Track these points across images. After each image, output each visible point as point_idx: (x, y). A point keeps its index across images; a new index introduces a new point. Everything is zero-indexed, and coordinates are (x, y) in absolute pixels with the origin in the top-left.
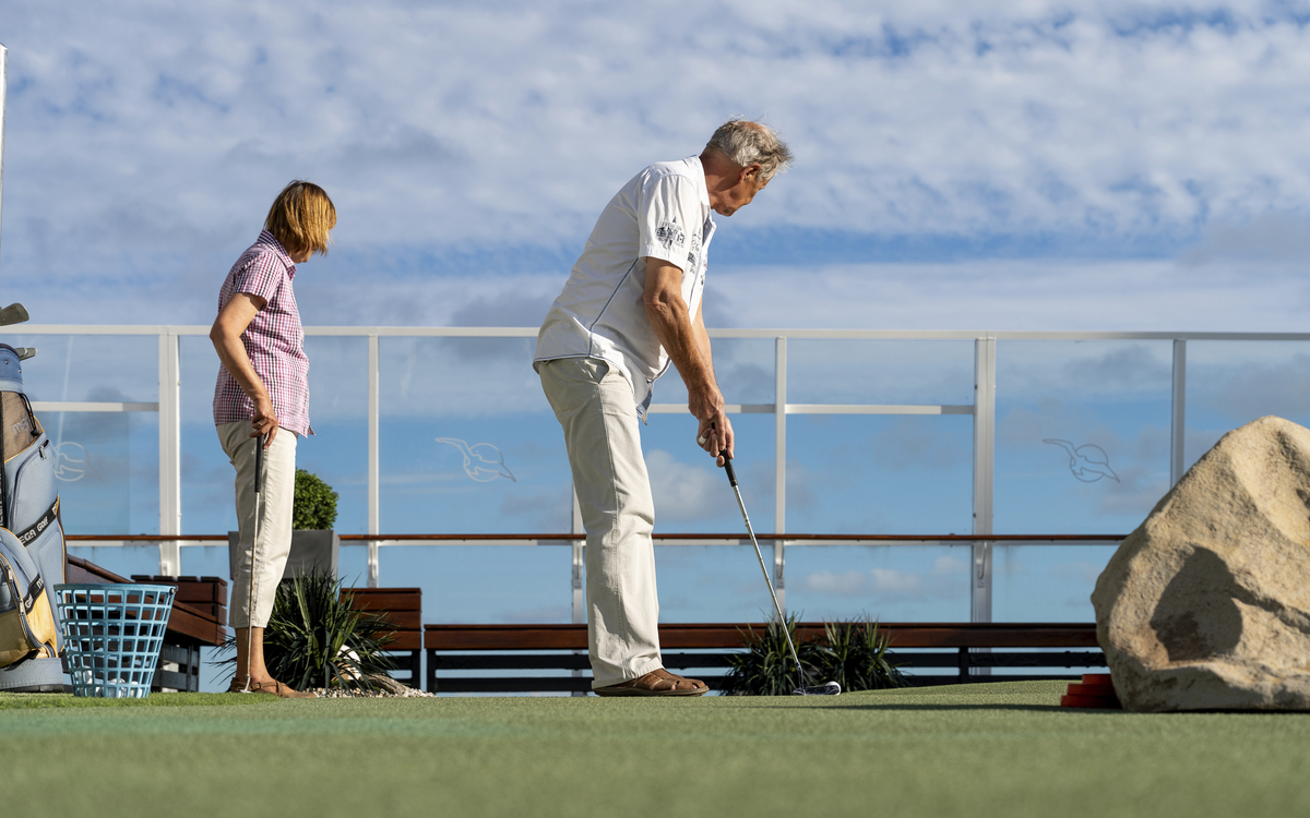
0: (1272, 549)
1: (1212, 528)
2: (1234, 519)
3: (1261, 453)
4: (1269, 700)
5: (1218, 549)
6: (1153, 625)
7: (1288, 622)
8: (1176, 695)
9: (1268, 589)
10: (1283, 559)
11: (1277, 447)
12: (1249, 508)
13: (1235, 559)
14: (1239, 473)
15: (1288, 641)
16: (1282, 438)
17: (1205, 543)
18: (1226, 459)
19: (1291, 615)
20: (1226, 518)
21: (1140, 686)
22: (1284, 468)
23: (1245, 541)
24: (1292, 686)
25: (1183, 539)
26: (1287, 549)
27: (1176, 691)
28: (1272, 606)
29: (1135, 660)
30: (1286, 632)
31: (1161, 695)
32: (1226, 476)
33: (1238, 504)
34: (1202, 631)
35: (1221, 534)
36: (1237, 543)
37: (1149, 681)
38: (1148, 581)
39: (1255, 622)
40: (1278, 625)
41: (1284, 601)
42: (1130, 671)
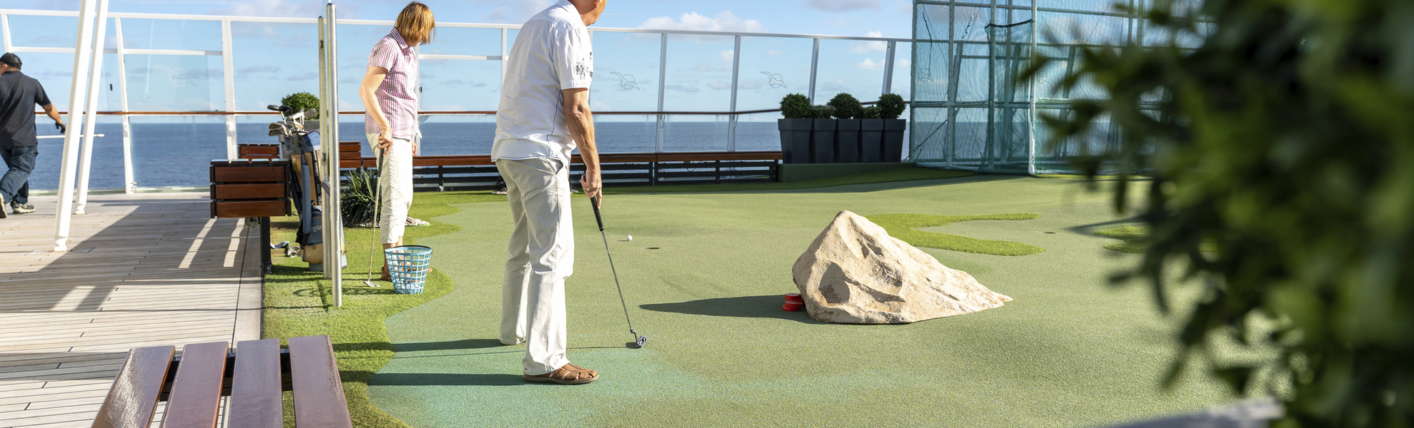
0: (853, 262)
1: (835, 255)
2: (841, 252)
3: (846, 226)
4: (864, 321)
5: (838, 263)
6: (820, 289)
7: (862, 289)
8: (833, 318)
9: (855, 278)
10: (857, 266)
11: (850, 223)
12: (846, 248)
13: (844, 267)
14: (841, 235)
15: (863, 296)
16: (851, 220)
17: (834, 261)
18: (837, 230)
19: (863, 287)
20: (839, 251)
21: (819, 312)
22: (853, 231)
23: (846, 260)
24: (870, 316)
25: (827, 259)
26: (857, 262)
27: (833, 316)
28: (857, 284)
29: (816, 302)
30: (862, 293)
31: (828, 317)
32: (837, 236)
33: (842, 246)
34: (836, 292)
35: (838, 257)
36: (843, 260)
37: (823, 311)
38: (817, 273)
39: (853, 290)
40: (859, 290)
41: (860, 282)
42: (815, 306)
